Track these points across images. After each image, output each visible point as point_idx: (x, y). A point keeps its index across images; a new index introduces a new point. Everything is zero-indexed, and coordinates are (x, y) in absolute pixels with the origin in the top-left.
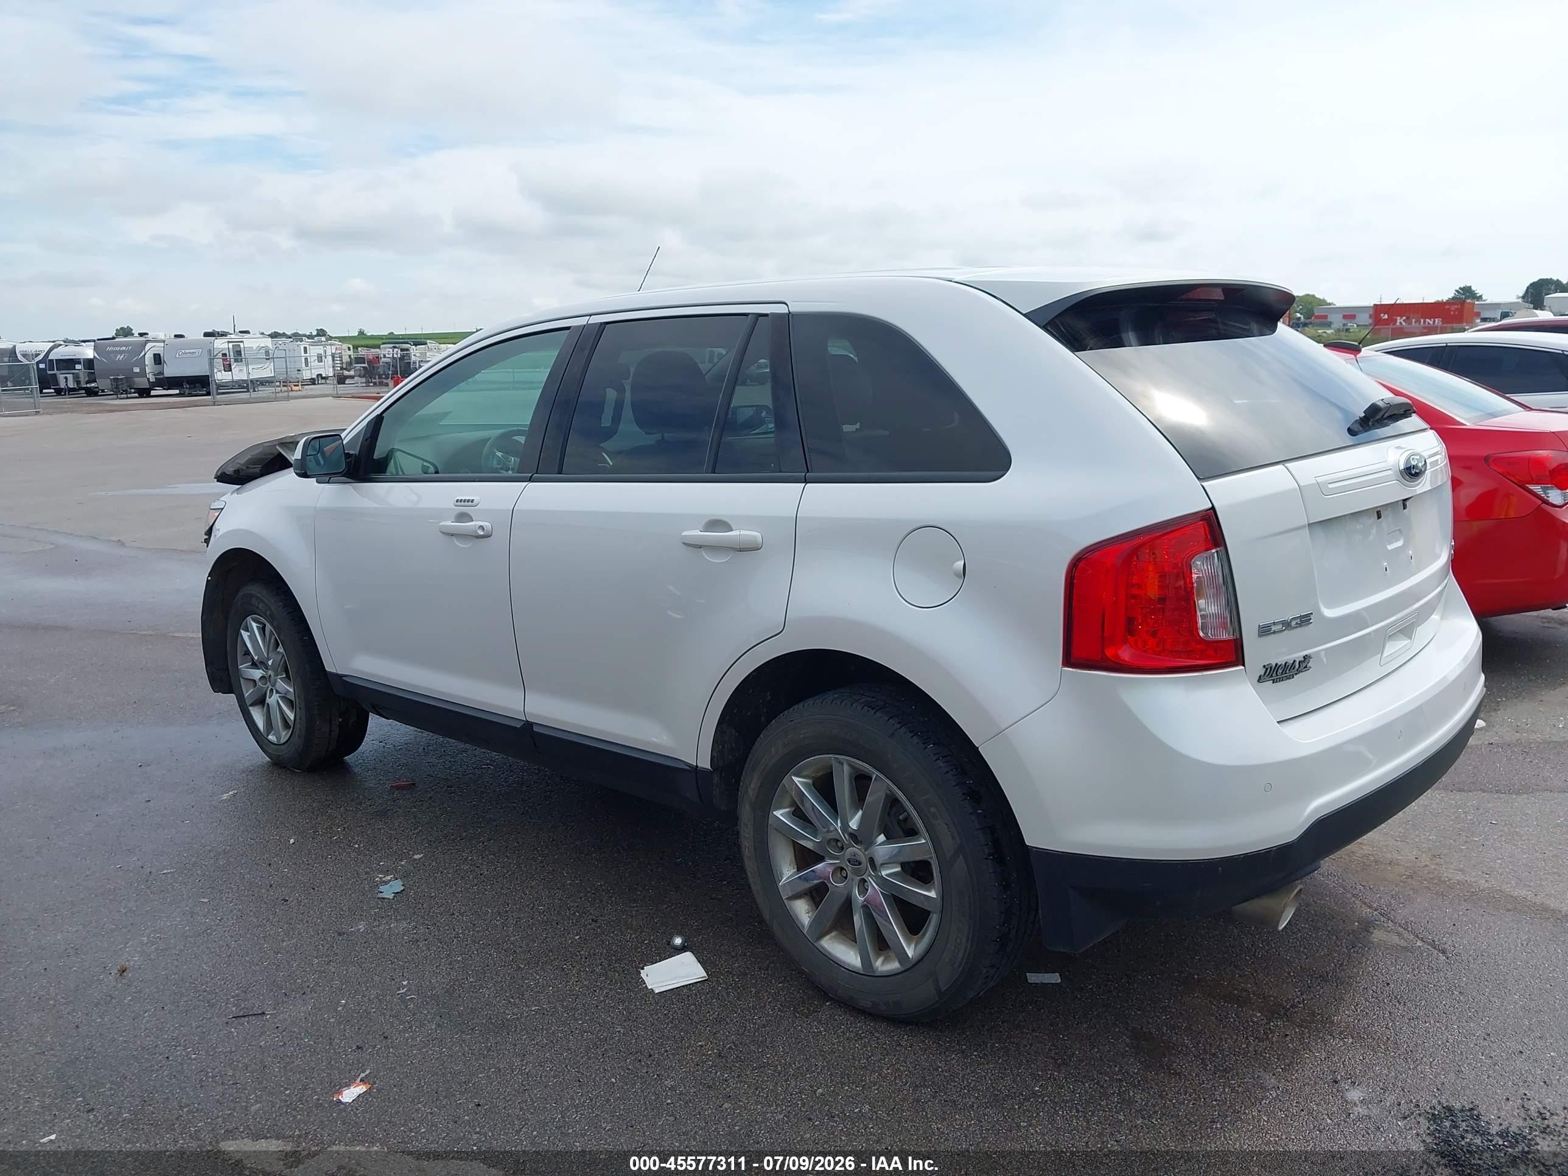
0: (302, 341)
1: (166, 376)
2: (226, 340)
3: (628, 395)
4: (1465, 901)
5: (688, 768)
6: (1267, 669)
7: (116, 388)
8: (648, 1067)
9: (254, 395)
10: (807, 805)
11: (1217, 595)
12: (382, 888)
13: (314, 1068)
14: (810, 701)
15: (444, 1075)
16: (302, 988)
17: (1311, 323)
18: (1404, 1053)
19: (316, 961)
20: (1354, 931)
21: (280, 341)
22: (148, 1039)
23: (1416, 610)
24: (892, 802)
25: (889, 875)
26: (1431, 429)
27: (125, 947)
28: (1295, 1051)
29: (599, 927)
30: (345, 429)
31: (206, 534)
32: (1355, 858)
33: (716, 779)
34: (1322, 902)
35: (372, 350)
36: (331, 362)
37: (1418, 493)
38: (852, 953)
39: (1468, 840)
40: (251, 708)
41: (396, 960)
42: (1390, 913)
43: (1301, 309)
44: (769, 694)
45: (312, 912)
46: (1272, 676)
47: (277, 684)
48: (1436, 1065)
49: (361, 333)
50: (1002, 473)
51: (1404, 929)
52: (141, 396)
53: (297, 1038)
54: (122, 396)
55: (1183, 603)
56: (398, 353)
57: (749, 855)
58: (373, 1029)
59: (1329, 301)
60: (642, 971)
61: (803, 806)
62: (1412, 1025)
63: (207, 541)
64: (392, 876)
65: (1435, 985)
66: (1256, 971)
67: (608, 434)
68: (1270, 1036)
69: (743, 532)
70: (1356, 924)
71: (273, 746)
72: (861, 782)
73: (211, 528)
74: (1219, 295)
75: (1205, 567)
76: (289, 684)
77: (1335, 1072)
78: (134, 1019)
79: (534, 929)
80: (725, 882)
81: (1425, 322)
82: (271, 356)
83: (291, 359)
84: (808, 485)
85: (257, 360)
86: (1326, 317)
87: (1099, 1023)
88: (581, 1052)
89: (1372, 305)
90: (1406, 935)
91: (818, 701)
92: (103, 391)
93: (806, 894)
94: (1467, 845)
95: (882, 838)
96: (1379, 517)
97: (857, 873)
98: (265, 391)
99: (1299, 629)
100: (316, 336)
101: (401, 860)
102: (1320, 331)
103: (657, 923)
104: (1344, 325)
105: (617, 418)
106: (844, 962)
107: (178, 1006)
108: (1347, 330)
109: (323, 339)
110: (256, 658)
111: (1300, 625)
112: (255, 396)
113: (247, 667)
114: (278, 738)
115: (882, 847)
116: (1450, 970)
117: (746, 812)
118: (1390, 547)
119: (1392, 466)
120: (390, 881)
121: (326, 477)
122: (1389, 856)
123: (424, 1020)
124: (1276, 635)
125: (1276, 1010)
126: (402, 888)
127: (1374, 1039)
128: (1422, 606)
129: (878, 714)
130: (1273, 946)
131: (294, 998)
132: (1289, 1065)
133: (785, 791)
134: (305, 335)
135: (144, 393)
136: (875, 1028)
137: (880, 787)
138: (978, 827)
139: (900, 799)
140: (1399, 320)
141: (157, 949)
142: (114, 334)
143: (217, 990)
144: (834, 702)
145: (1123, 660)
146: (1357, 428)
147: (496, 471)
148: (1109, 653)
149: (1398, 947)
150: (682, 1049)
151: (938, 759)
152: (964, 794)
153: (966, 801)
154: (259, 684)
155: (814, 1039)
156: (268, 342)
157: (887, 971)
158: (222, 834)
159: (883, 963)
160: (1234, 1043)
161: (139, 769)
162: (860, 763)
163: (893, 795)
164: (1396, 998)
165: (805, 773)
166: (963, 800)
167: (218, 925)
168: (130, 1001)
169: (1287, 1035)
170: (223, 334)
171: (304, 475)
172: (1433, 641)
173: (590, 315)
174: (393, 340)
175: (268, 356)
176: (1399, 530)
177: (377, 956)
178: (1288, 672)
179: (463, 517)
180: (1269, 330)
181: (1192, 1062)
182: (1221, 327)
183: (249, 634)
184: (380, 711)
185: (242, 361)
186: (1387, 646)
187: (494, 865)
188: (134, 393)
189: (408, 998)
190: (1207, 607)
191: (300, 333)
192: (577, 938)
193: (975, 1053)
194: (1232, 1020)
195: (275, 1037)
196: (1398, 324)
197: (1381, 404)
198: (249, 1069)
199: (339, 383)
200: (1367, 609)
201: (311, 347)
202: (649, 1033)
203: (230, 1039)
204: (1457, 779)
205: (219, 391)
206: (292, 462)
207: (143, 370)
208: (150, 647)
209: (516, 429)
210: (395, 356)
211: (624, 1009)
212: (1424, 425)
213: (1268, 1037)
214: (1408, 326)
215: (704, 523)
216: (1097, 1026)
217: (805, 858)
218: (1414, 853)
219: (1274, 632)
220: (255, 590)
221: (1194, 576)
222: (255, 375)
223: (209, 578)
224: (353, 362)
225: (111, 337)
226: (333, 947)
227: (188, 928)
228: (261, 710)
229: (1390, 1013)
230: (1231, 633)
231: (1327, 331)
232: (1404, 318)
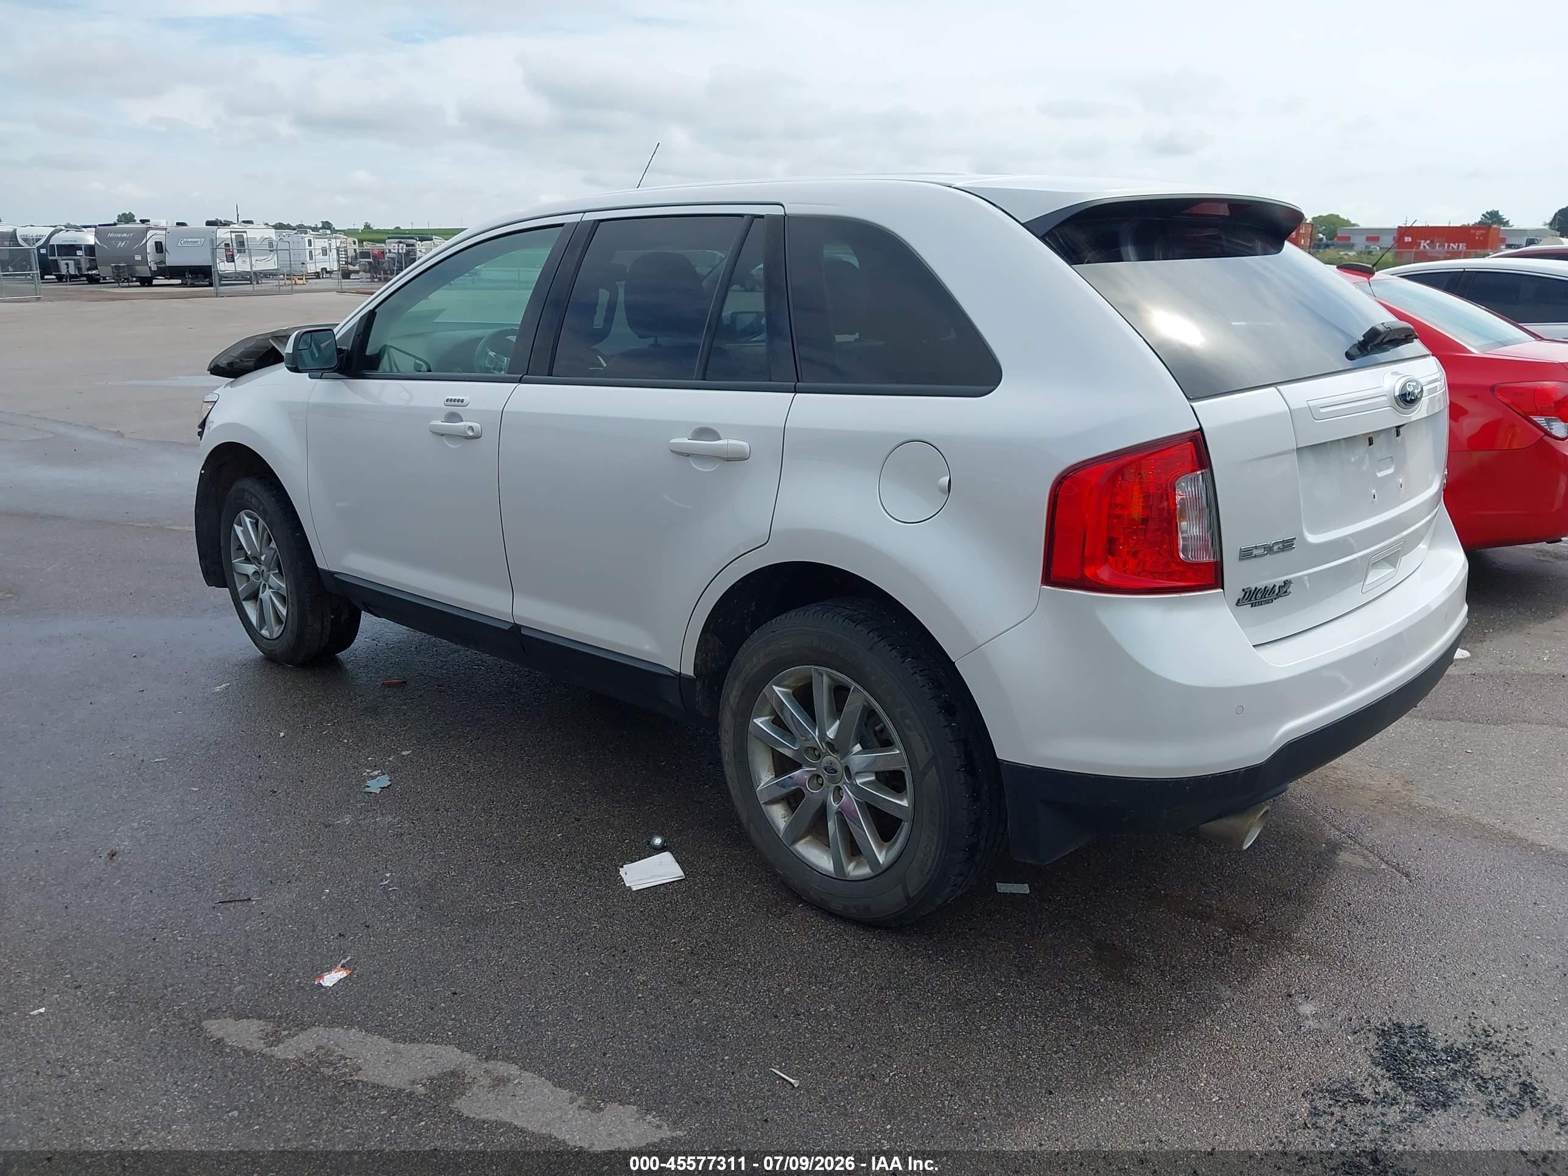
0: (306, 233)
1: (167, 265)
2: (229, 230)
3: (621, 297)
4: (1433, 826)
5: (672, 675)
6: (1246, 593)
7: (117, 276)
8: (621, 962)
9: (257, 287)
10: (787, 715)
11: (1200, 517)
12: (369, 783)
13: (296, 953)
14: (793, 613)
15: (422, 964)
16: (288, 877)
17: (1333, 245)
18: (1359, 971)
19: (302, 851)
20: (1321, 853)
21: (285, 232)
22: (135, 921)
23: (1403, 538)
24: (869, 714)
25: (863, 784)
26: (1433, 355)
27: (116, 832)
28: (1253, 965)
29: (581, 826)
30: (338, 324)
31: (199, 427)
32: (1329, 782)
33: (699, 685)
34: (1293, 824)
35: (378, 245)
36: (335, 256)
37: (1413, 420)
38: (825, 857)
39: (1442, 767)
40: (244, 603)
41: (380, 853)
42: (1357, 836)
43: (1324, 230)
44: (753, 604)
45: (299, 804)
46: (1250, 600)
47: (270, 580)
48: (1390, 983)
49: (367, 227)
50: (992, 387)
51: (1371, 852)
52: (143, 285)
53: (281, 924)
54: (124, 284)
55: (1165, 524)
56: (403, 249)
57: (728, 760)
58: (355, 918)
59: (1353, 222)
60: (621, 869)
61: (783, 715)
62: (1370, 944)
63: (200, 434)
64: (379, 771)
65: (1395, 907)
66: (1222, 888)
67: (600, 336)
68: (1230, 951)
69: (731, 442)
70: (1324, 845)
71: (265, 640)
72: (840, 693)
73: (205, 421)
74: (1224, 211)
75: (1189, 489)
76: (281, 580)
77: (1290, 986)
78: (122, 902)
79: (517, 826)
80: (707, 786)
81: (1449, 246)
82: (275, 248)
83: (296, 252)
84: (797, 394)
85: (261, 252)
86: (1348, 238)
87: (1065, 934)
88: (557, 946)
89: (1396, 227)
90: (1372, 858)
91: (801, 613)
92: (104, 278)
93: (783, 799)
94: (1440, 772)
95: (858, 748)
96: (1371, 444)
97: (832, 780)
98: (269, 284)
99: (1281, 554)
100: (321, 228)
101: (389, 756)
102: (1341, 253)
103: (638, 823)
104: (1367, 247)
105: (609, 319)
106: (818, 867)
107: (166, 890)
108: (1370, 253)
109: (328, 232)
110: (249, 553)
111: (1282, 550)
112: (259, 288)
113: (240, 562)
114: (271, 633)
115: (858, 756)
116: (1412, 893)
117: (727, 720)
118: (1379, 475)
119: (1387, 392)
120: (378, 776)
121: (318, 372)
122: (1362, 781)
123: (405, 911)
124: (1257, 559)
125: (1238, 927)
126: (389, 783)
127: (1331, 956)
128: (1408, 535)
129: (859, 627)
130: (1241, 864)
131: (280, 886)
132: (1245, 978)
133: (766, 700)
134: (310, 228)
135: (146, 282)
136: (845, 931)
137: (858, 699)
138: (952, 740)
139: (878, 712)
140: (1423, 243)
141: (146, 835)
142: (116, 221)
143: (205, 876)
144: (816, 614)
145: (1103, 580)
146: (1355, 351)
147: (487, 370)
148: (1088, 572)
149: (1363, 869)
150: (655, 945)
151: (916, 673)
152: (939, 707)
153: (941, 714)
154: (252, 579)
155: (785, 939)
156: (272, 234)
157: (858, 876)
158: (214, 726)
159: (854, 868)
160: (1194, 956)
161: (135, 659)
162: (840, 674)
163: (871, 706)
164: (1356, 918)
165: (786, 683)
166: (939, 713)
167: (206, 814)
168: (119, 883)
169: (1246, 950)
170: (226, 224)
171: (295, 369)
172: (1419, 569)
173: (584, 212)
174: (398, 234)
175: (272, 248)
176: (1391, 457)
177: (362, 848)
178: (1267, 596)
179: (453, 417)
180: (1275, 248)
181: (1152, 972)
182: (1225, 244)
183: (242, 528)
184: (372, 609)
185: (245, 252)
186: (1370, 574)
187: (481, 763)
188: (136, 281)
189: (390, 889)
190: (1190, 529)
191: (305, 225)
192: (559, 835)
193: (941, 958)
194: (1194, 934)
195: (260, 923)
196: (1422, 247)
197: (1381, 328)
198: (234, 952)
199: (344, 278)
200: (1352, 535)
201: (316, 240)
202: (625, 929)
203: (216, 923)
204: (1436, 708)
205: (222, 282)
206: (284, 355)
207: (145, 259)
208: (147, 539)
209: (509, 328)
210: (400, 251)
211: (602, 906)
212: (1426, 351)
213: (1227, 951)
214: (1431, 250)
215: (692, 431)
216: (1063, 937)
217: (783, 765)
218: (1388, 779)
219: (1255, 556)
220: (247, 484)
221: (1178, 498)
222: (259, 267)
223: (203, 472)
224: (358, 257)
225: (113, 223)
226: (319, 838)
227: (178, 815)
228: (254, 605)
229: (1349, 931)
230: (1212, 556)
231: (1349, 253)
232: (1428, 242)
